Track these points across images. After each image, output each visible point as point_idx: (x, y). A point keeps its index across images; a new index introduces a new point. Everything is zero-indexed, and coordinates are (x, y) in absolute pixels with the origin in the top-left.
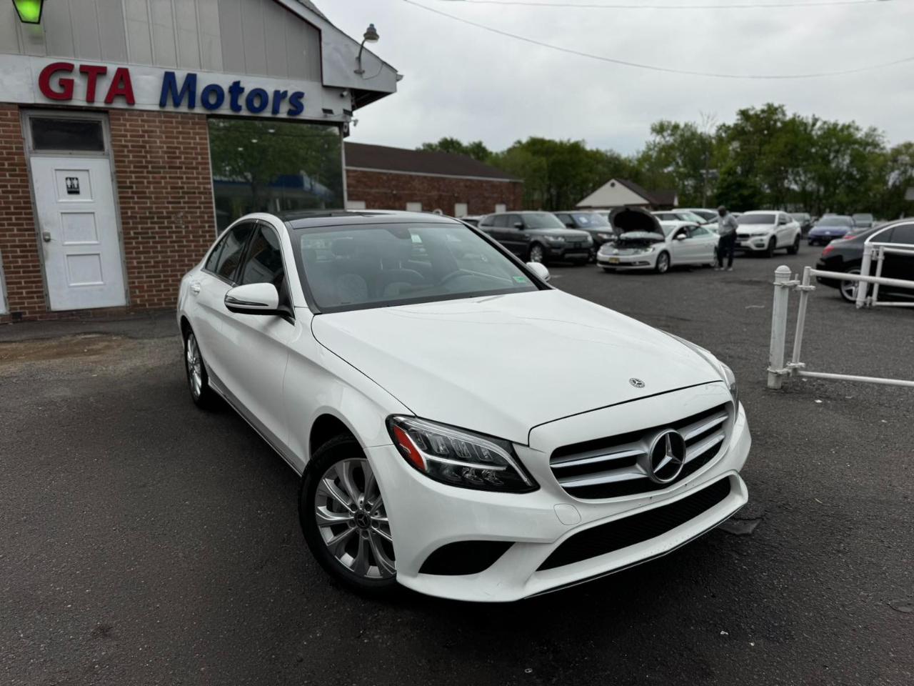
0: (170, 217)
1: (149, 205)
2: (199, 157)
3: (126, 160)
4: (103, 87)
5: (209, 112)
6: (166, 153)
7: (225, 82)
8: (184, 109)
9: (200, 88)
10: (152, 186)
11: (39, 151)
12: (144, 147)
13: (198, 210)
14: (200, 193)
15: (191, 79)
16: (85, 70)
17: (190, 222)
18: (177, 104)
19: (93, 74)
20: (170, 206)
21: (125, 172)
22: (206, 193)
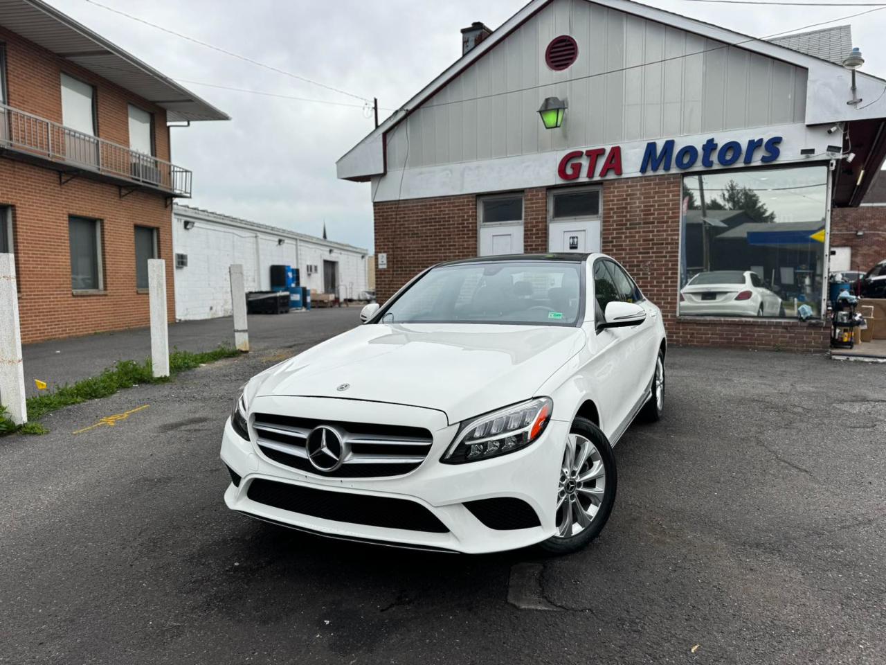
0: (639, 266)
1: (623, 256)
2: (671, 212)
3: (611, 219)
4: (601, 163)
5: (683, 172)
6: (642, 211)
7: (698, 142)
8: (661, 172)
9: (677, 149)
10: (628, 240)
11: (556, 219)
12: (626, 208)
13: (664, 259)
14: (667, 244)
15: (670, 145)
16: (589, 153)
17: (655, 270)
18: (655, 169)
19: (594, 155)
20: (641, 256)
21: (610, 230)
22: (672, 244)
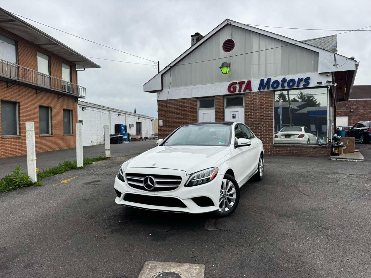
0: (258, 125)
1: (253, 121)
2: (270, 105)
3: (248, 107)
4: (244, 87)
5: (274, 90)
6: (259, 104)
7: (280, 79)
8: (266, 90)
9: (272, 81)
10: (254, 115)
11: (227, 107)
12: (253, 103)
13: (268, 122)
14: (269, 117)
15: (269, 80)
16: (239, 83)
17: (265, 126)
18: (264, 89)
19: (241, 84)
20: (259, 121)
21: (247, 111)
22: (271, 117)
